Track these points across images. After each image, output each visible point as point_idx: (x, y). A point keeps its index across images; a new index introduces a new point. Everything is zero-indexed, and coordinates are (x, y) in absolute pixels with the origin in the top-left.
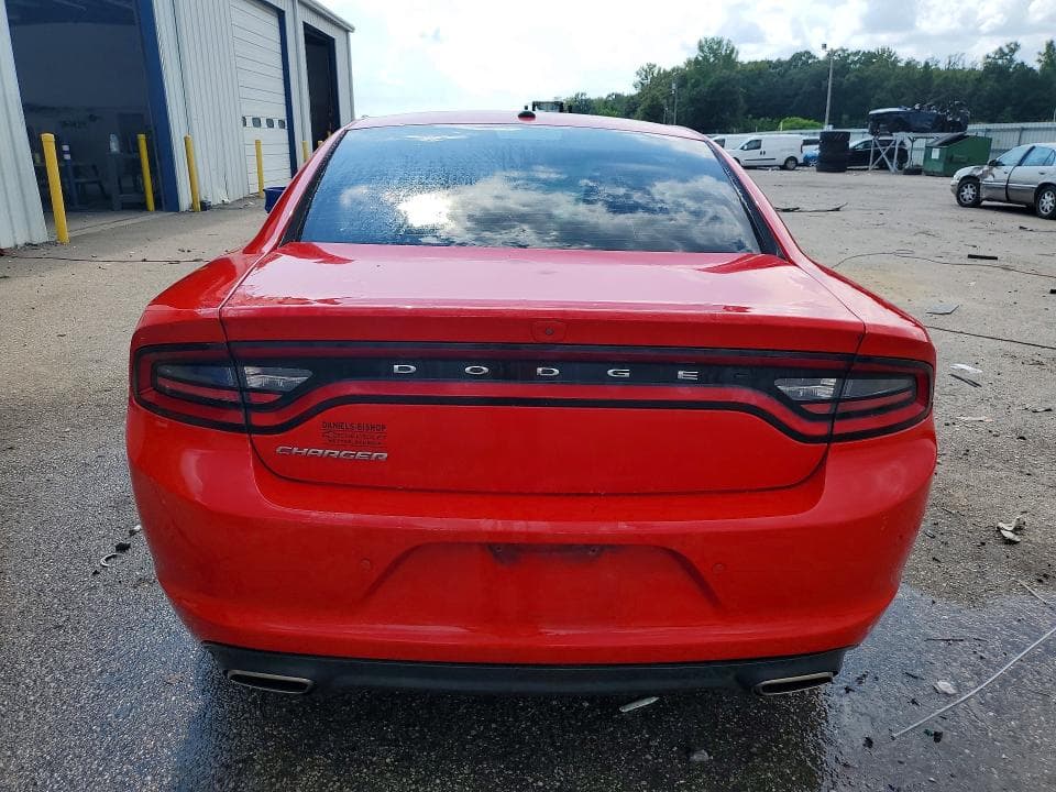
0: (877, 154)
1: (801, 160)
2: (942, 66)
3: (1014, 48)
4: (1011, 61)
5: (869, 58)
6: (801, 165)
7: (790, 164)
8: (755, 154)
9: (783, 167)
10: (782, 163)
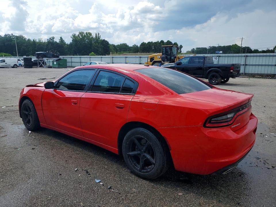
0: (40, 63)
1: (18, 65)
2: (37, 41)
3: (53, 38)
4: (53, 41)
5: (17, 38)
6: (18, 66)
7: (15, 66)
8: (4, 64)
9: (13, 67)
10: (13, 66)
